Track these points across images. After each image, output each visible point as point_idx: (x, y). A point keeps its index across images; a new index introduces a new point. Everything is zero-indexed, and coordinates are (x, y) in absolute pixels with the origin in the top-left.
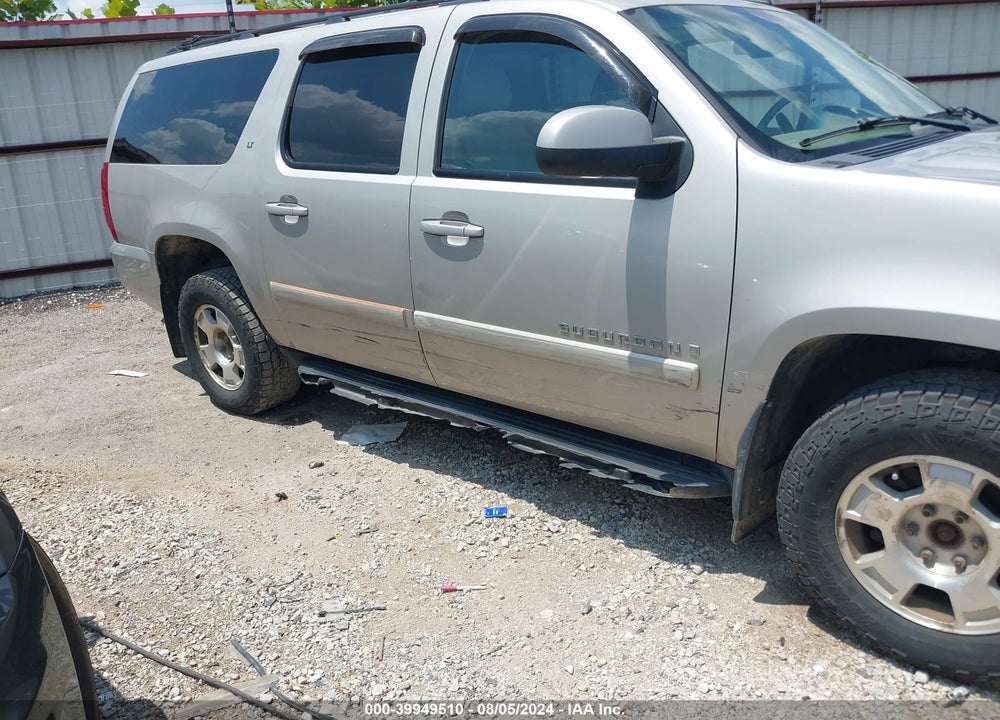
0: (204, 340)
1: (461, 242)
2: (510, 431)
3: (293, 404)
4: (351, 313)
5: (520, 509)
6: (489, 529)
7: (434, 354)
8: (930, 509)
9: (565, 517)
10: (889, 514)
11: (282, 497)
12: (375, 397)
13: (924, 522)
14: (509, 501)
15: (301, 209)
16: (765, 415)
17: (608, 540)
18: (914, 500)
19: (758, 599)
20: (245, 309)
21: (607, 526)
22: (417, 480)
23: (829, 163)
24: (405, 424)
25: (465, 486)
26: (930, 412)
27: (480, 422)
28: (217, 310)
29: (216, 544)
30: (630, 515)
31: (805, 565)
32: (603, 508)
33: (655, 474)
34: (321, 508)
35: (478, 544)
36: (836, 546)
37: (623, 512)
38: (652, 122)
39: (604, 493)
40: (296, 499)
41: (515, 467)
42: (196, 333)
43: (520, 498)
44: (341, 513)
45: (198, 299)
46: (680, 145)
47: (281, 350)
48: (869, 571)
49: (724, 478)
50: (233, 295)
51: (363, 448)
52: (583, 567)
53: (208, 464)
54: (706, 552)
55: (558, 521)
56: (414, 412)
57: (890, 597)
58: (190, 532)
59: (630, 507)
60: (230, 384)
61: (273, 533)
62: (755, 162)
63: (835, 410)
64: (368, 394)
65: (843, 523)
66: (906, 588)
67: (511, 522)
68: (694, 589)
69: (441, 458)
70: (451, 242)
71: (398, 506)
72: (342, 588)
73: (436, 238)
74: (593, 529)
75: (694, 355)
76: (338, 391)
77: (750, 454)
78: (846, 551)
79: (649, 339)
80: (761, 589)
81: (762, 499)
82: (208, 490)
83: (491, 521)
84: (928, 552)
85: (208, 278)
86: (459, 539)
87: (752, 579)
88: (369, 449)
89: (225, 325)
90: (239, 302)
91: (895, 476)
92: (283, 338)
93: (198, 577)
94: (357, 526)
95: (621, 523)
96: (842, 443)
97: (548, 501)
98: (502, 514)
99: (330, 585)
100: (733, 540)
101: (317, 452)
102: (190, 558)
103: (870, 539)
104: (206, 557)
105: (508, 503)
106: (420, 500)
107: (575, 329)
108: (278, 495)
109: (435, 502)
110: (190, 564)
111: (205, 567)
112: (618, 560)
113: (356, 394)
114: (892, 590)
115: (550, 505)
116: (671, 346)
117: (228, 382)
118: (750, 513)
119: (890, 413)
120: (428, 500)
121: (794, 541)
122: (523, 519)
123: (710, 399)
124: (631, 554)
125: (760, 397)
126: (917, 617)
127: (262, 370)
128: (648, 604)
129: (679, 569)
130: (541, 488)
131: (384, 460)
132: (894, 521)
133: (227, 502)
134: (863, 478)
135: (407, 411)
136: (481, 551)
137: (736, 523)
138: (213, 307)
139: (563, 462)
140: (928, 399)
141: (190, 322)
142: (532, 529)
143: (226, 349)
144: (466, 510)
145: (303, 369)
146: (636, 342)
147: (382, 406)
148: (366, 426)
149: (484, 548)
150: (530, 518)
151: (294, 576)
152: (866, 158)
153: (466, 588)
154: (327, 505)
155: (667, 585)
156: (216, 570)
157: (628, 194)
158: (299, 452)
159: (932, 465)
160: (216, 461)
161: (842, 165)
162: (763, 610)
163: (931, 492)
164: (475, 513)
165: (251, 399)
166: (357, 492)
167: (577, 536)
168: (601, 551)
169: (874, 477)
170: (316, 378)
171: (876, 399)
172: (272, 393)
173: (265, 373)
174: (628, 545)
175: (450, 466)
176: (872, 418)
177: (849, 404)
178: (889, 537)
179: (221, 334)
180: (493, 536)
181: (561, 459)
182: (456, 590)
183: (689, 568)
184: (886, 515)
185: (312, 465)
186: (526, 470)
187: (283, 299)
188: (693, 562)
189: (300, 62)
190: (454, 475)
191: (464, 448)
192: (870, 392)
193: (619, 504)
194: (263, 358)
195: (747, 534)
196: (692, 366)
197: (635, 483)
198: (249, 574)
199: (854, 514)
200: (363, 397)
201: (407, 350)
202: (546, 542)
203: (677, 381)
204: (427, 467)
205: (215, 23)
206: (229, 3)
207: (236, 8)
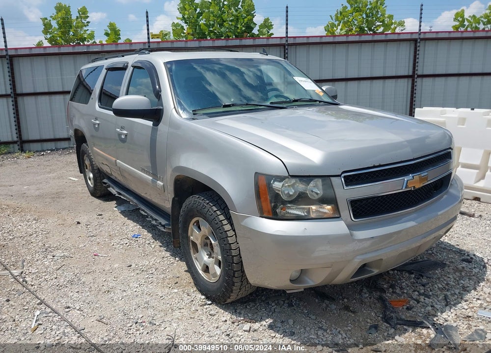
1: (124, 137)
5: (146, 236)
11: (78, 223)
12: (116, 191)
14: (145, 233)
15: (98, 122)
18: (200, 233)
21: (166, 244)
22: (124, 223)
25: (137, 227)
34: (86, 228)
35: (120, 244)
40: (82, 224)
42: (85, 165)
43: (150, 233)
44: (91, 230)
46: (160, 110)
48: (197, 259)
51: (120, 211)
55: (153, 241)
57: (200, 268)
60: (92, 185)
65: (191, 241)
66: (202, 265)
67: (137, 239)
68: (170, 265)
72: (68, 250)
73: (119, 135)
74: (161, 244)
75: (162, 180)
76: (110, 189)
78: (192, 251)
82: (60, 218)
83: (132, 238)
84: (209, 253)
86: (116, 242)
87: (183, 262)
93: (32, 242)
94: (91, 234)
99: (65, 249)
103: (196, 248)
106: (118, 229)
107: (143, 169)
110: (33, 239)
111: (36, 240)
116: (158, 176)
120: (121, 230)
122: (143, 239)
125: (172, 195)
126: (205, 276)
129: (172, 259)
131: (122, 216)
132: (199, 241)
134: (191, 224)
135: (122, 197)
136: (118, 246)
141: (83, 161)
145: (104, 180)
146: (153, 174)
147: (117, 195)
153: (101, 255)
159: (201, 221)
160: (72, 210)
161: (194, 120)
162: (183, 274)
163: (202, 231)
165: (95, 190)
166: (103, 225)
167: (153, 246)
168: (155, 251)
170: (106, 184)
175: (140, 220)
178: (199, 247)
180: (126, 242)
181: (149, 217)
182: (98, 255)
183: (175, 259)
184: (197, 239)
185: (98, 215)
190: (138, 223)
196: (162, 184)
197: (161, 226)
199: (192, 238)
203: (160, 189)
204: (132, 220)
205: (144, 46)
206: (149, 38)
207: (151, 40)
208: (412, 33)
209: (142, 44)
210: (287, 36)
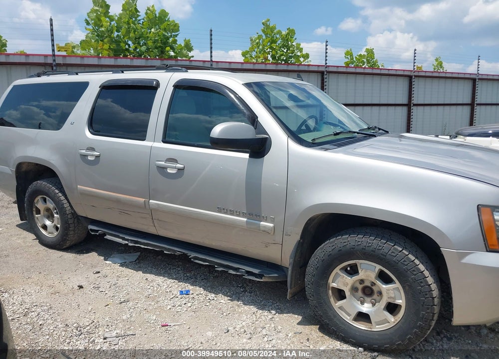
0: (38, 212)
1: (174, 171)
2: (192, 255)
3: (82, 244)
4: (118, 201)
5: (196, 291)
6: (182, 300)
7: (158, 220)
8: (362, 281)
9: (216, 293)
10: (347, 284)
11: (81, 287)
12: (127, 240)
13: (360, 287)
14: (191, 287)
15: (97, 154)
16: (300, 245)
17: (236, 302)
18: (356, 278)
19: (298, 324)
20: (63, 198)
21: (235, 296)
22: (147, 279)
23: (322, 148)
24: (139, 254)
25: (170, 281)
26: (360, 243)
27: (178, 250)
28: (47, 198)
29: (48, 310)
30: (245, 291)
31: (316, 307)
32: (233, 289)
33: (256, 271)
34: (101, 292)
35: (177, 306)
36: (328, 299)
37: (242, 290)
38: (255, 129)
39: (234, 283)
40: (88, 288)
41: (193, 272)
42: (34, 209)
43: (196, 286)
44: (110, 294)
45: (37, 193)
46: (266, 138)
47: (80, 218)
48: (341, 308)
49: (285, 272)
50: (57, 191)
51: (119, 265)
52: (225, 314)
53: (40, 273)
54: (277, 306)
55: (213, 295)
56: (146, 247)
57: (349, 318)
58: (34, 304)
59: (245, 288)
60: (50, 234)
61: (77, 304)
62: (295, 147)
63: (326, 243)
64: (123, 239)
65: (330, 288)
66: (354, 314)
67: (192, 296)
68: (272, 321)
69: (158, 269)
70: (169, 171)
71: (138, 290)
72: (114, 327)
73: (162, 169)
74: (229, 298)
75: (272, 221)
76: (108, 237)
77: (294, 261)
78: (332, 300)
79: (254, 214)
80: (300, 320)
81: (300, 280)
82: (41, 285)
83: (182, 296)
84: (362, 299)
85: (44, 183)
86: (168, 304)
87: (296, 316)
88: (122, 265)
89: (51, 205)
90: (60, 194)
91: (349, 269)
92: (81, 212)
93: (40, 325)
94: (120, 299)
95: (241, 295)
96: (329, 256)
97: (208, 287)
98: (187, 293)
99: (108, 326)
100: (288, 298)
101: (96, 267)
102: (36, 317)
103: (340, 295)
104: (44, 316)
105: (190, 288)
106: (148, 288)
107: (224, 209)
108: (79, 286)
109: (155, 288)
110: (36, 319)
111: (44, 320)
112: (240, 310)
113: (117, 239)
114: (349, 315)
115: (209, 288)
116: (263, 217)
117: (50, 233)
118: (295, 286)
119: (346, 244)
120: (152, 288)
121: (312, 297)
122: (197, 295)
123: (278, 239)
124: (246, 308)
125: (297, 237)
126: (358, 325)
127: (69, 227)
128: (253, 327)
129: (266, 313)
130: (205, 281)
131: (130, 270)
132: (349, 287)
133: (52, 290)
134: (337, 270)
135: (142, 246)
136: (179, 309)
137: (289, 290)
138: (45, 197)
139: (216, 268)
140: (359, 238)
141: (32, 203)
142: (202, 299)
143: (50, 217)
144: (170, 291)
145: (90, 227)
146: (249, 215)
147: (130, 244)
148: (119, 255)
149: (180, 308)
150: (200, 294)
151: (90, 323)
152: (335, 147)
153: (172, 324)
154: (104, 290)
155: (261, 320)
156: (50, 321)
157: (247, 156)
158: (87, 267)
159: (362, 264)
160: (44, 271)
161: (326, 150)
162: (301, 328)
163: (362, 275)
164: (175, 293)
165: (62, 241)
166: (118, 285)
167: (222, 301)
168: (232, 307)
169: (341, 269)
170: (97, 231)
171: (340, 238)
172: (73, 238)
173: (70, 229)
174: (244, 304)
175: (162, 272)
176: (339, 246)
177: (331, 240)
178: (347, 294)
179: (48, 210)
180: (184, 302)
181: (216, 266)
182: (168, 325)
183: (270, 312)
184: (346, 284)
185: (95, 272)
186: (198, 274)
187: (84, 194)
188: (272, 310)
189: (99, 89)
190: (164, 276)
191: (168, 264)
192: (339, 236)
193: (240, 287)
194: (70, 221)
195: (294, 295)
196: (272, 225)
197: (248, 275)
198: (67, 323)
199: (334, 285)
200: (121, 240)
201: (145, 218)
202: (208, 304)
203: (266, 231)
204: (151, 273)
205: (45, 59)
206: (53, 50)
207: (57, 53)
208: (319, 66)
209: (43, 57)
210: (212, 61)
